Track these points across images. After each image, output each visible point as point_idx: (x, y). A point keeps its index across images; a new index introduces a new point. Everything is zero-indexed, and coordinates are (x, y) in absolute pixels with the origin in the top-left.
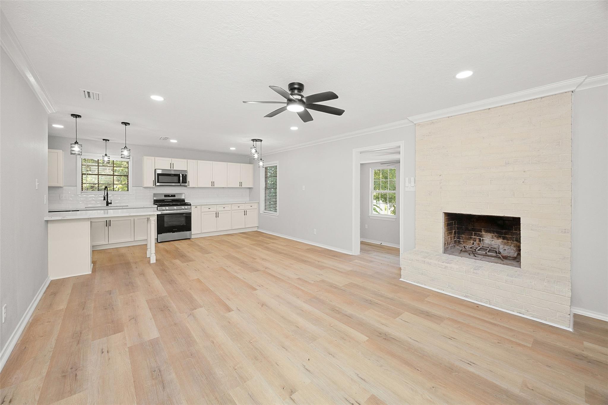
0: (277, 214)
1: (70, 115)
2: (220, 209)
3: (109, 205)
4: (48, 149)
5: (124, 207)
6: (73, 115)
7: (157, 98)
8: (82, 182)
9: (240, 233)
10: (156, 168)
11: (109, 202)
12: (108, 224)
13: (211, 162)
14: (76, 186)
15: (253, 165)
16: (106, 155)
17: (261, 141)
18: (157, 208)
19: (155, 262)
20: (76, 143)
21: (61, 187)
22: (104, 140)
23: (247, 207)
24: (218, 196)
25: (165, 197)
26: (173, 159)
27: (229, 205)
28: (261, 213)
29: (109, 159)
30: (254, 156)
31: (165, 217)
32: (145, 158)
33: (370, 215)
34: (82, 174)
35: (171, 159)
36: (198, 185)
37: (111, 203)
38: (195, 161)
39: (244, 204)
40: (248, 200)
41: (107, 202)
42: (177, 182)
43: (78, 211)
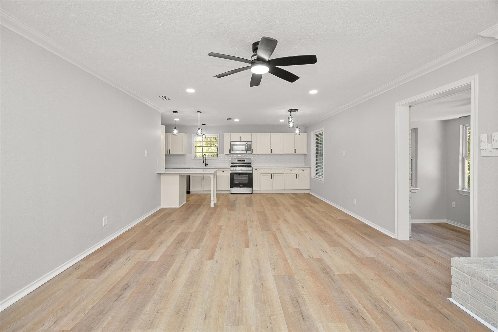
0: (323, 179)
1: (172, 112)
2: (275, 171)
3: (207, 166)
4: (165, 133)
5: (211, 168)
6: (174, 112)
7: (190, 91)
8: (195, 152)
9: (292, 194)
10: (231, 141)
11: (207, 164)
12: (203, 178)
13: (269, 134)
14: (192, 154)
15: (307, 133)
16: (204, 134)
17: (297, 110)
18: (230, 169)
19: (213, 207)
20: (175, 128)
21: (185, 155)
22: (203, 125)
23: (300, 171)
24: (277, 161)
25: (238, 161)
26: (242, 134)
27: (283, 169)
28: (312, 177)
29: (205, 137)
30: (290, 124)
31: (235, 176)
32: (225, 134)
33: (460, 189)
34: (195, 147)
35: (240, 134)
36: (259, 152)
37: (207, 165)
38: (257, 134)
39: (296, 168)
40: (304, 165)
41: (206, 164)
42: (245, 150)
43: (189, 169)
